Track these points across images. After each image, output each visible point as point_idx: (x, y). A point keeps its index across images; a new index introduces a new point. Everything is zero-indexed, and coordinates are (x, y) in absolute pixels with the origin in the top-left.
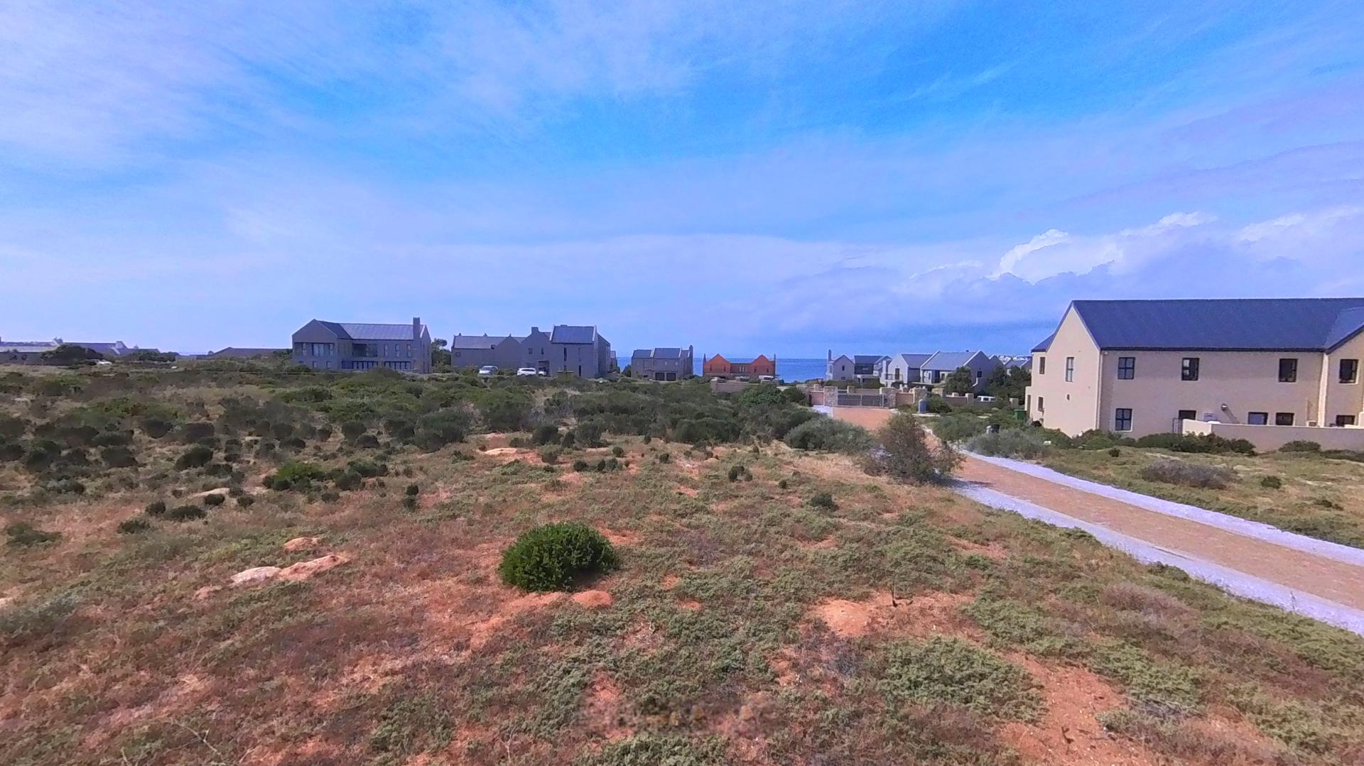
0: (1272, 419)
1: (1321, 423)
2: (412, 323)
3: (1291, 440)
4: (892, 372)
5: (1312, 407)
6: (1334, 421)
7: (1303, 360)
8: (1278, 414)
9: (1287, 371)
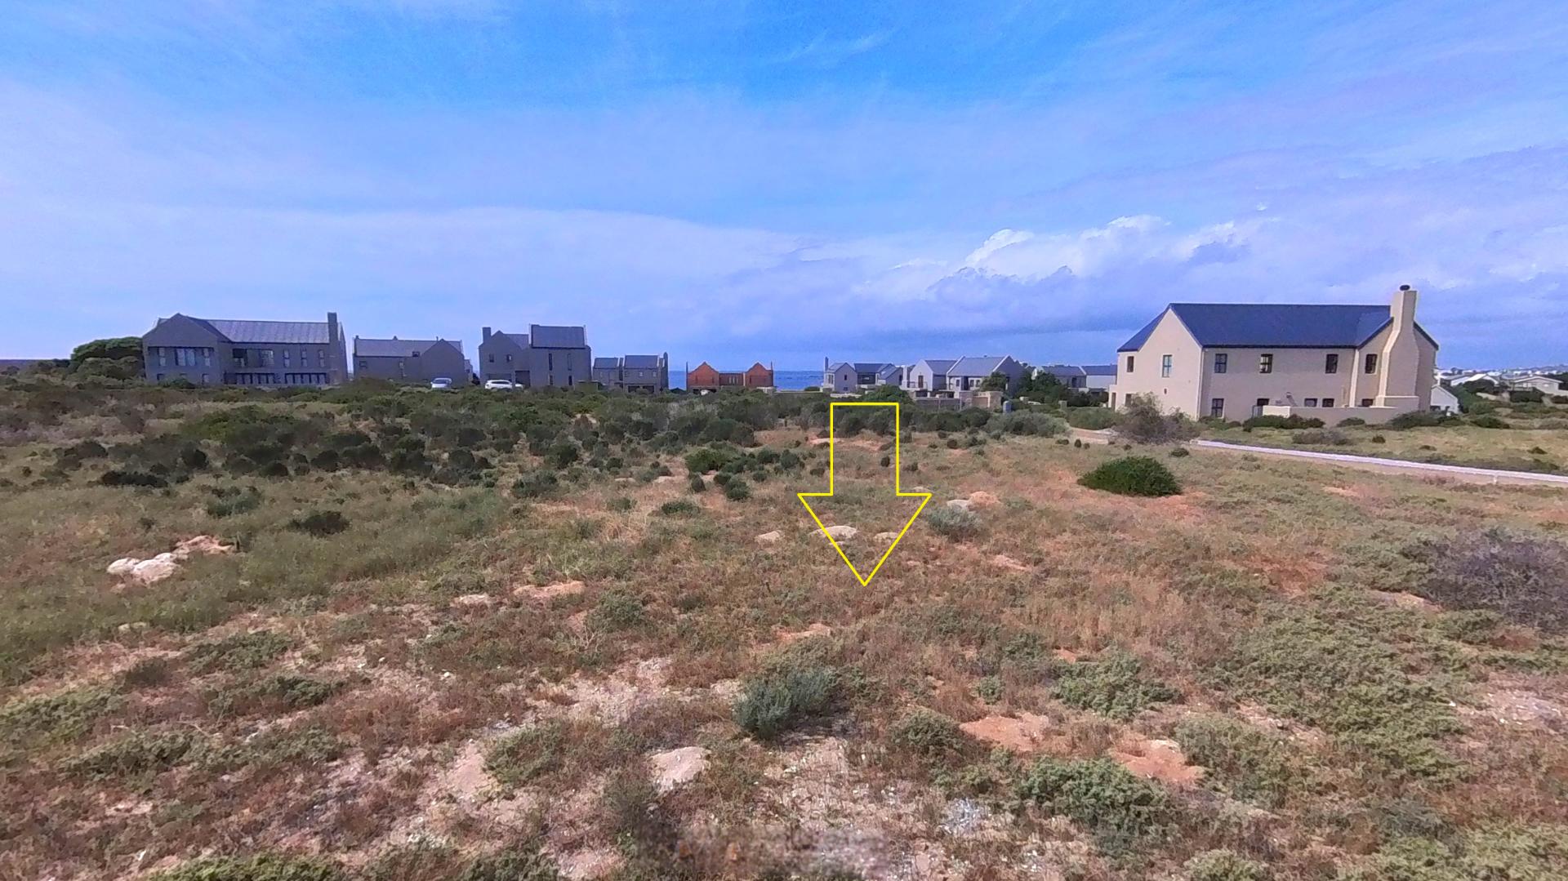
0: (1320, 403)
1: (1352, 405)
2: (326, 321)
3: (1345, 418)
4: (914, 379)
5: (1347, 392)
6: (1360, 403)
7: (1342, 353)
8: (1324, 400)
9: (1331, 365)
